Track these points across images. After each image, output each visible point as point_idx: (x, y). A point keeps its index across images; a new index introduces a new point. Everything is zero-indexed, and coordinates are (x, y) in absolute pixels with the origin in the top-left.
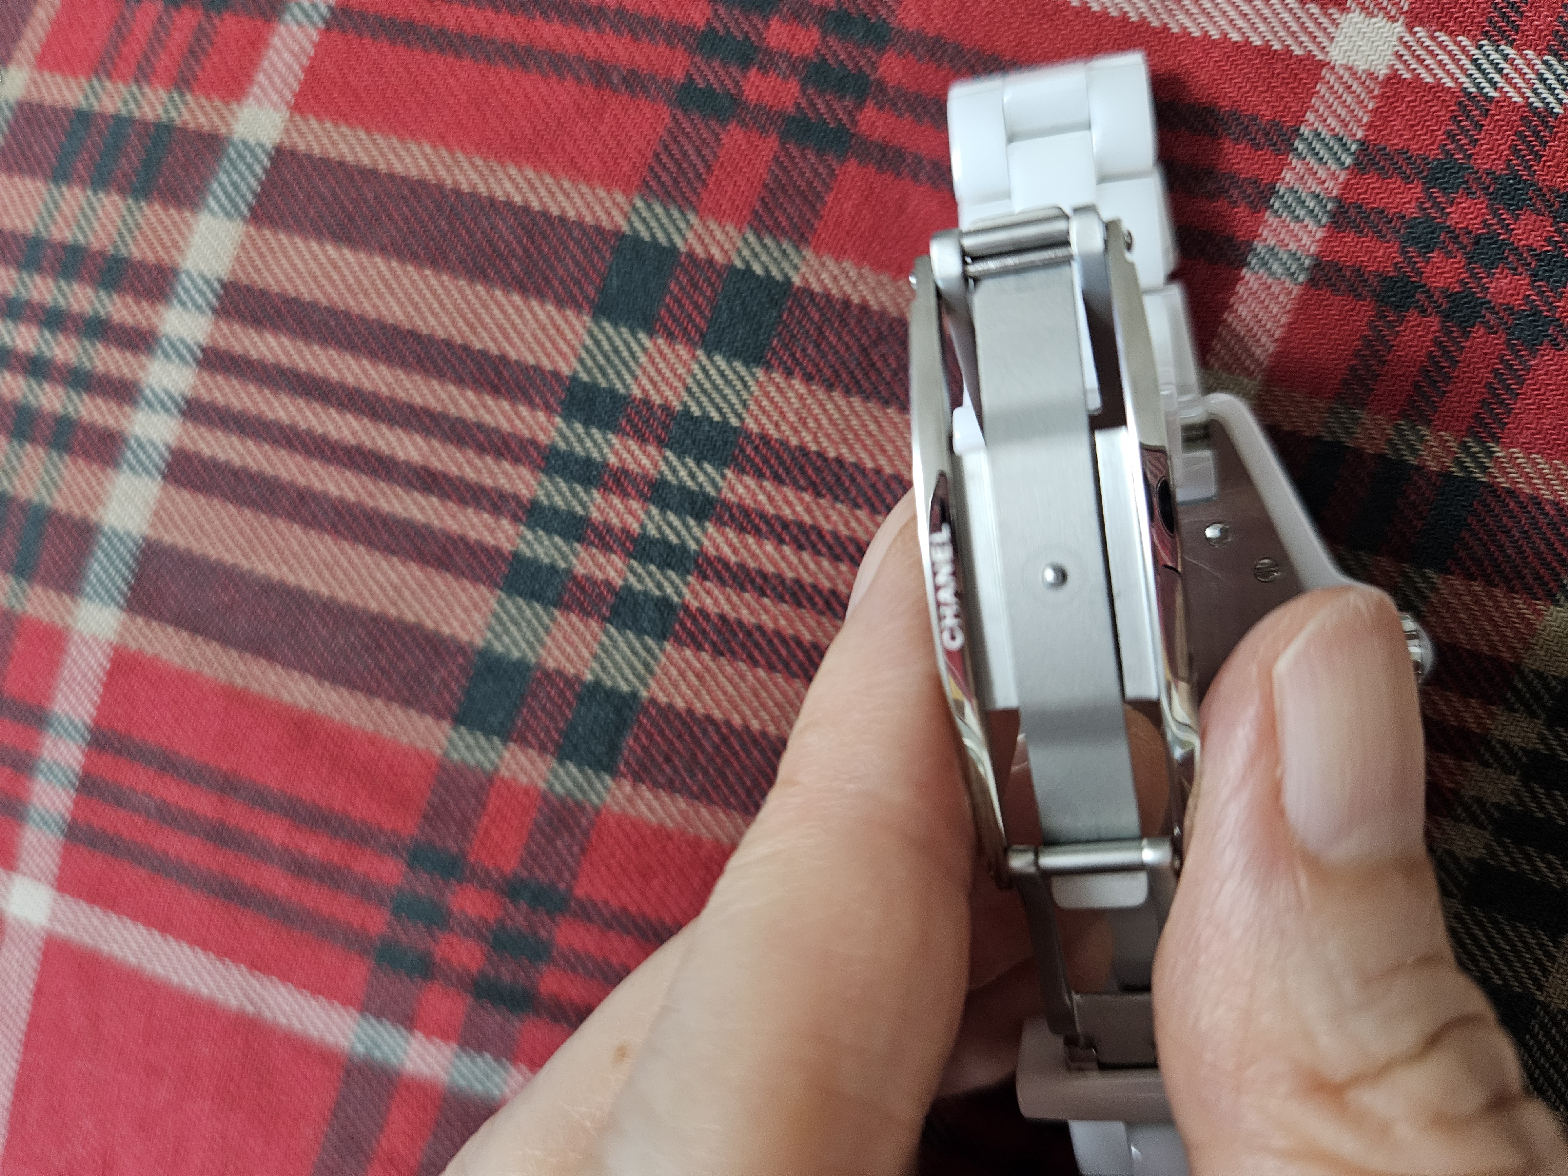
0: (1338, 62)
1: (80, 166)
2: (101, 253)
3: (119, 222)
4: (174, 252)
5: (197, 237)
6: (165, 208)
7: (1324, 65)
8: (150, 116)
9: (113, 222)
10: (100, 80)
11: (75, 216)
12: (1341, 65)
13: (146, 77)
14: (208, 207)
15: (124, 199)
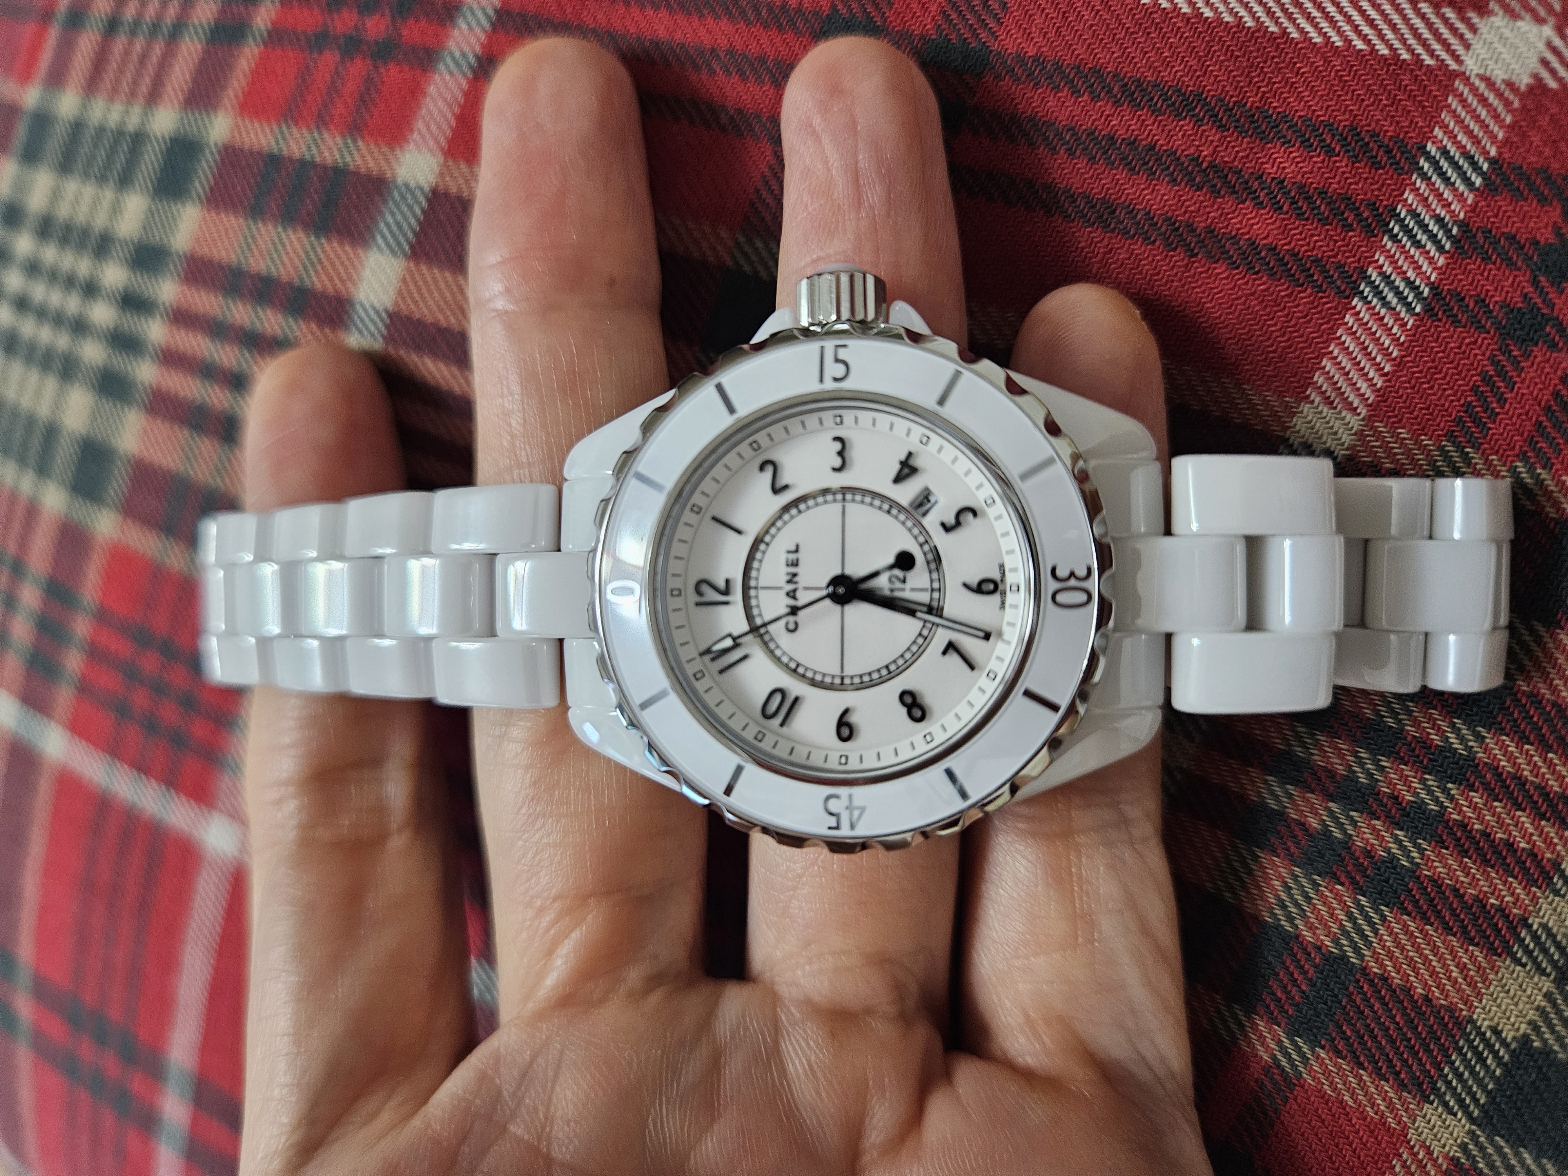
0: (1474, 72)
1: (273, 206)
2: (290, 284)
3: (304, 257)
4: (349, 285)
5: (368, 271)
6: (341, 244)
7: (1457, 76)
8: (329, 161)
9: (299, 257)
10: (288, 127)
11: (269, 252)
12: (1478, 75)
13: (326, 124)
14: (377, 244)
15: (308, 236)
